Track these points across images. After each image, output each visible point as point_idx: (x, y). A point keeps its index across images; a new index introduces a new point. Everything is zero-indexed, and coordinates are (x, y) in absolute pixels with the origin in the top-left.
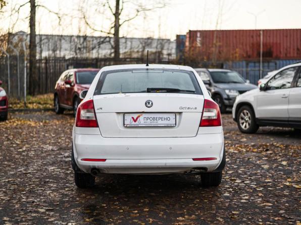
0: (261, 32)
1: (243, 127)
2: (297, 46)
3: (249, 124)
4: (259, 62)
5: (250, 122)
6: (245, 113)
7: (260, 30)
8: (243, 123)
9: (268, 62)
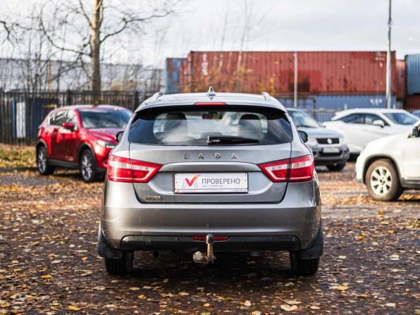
0: (295, 55)
1: (377, 192)
2: (345, 76)
3: (388, 187)
4: (293, 99)
5: (390, 184)
6: (381, 171)
7: (293, 52)
8: (376, 187)
9: (304, 99)
